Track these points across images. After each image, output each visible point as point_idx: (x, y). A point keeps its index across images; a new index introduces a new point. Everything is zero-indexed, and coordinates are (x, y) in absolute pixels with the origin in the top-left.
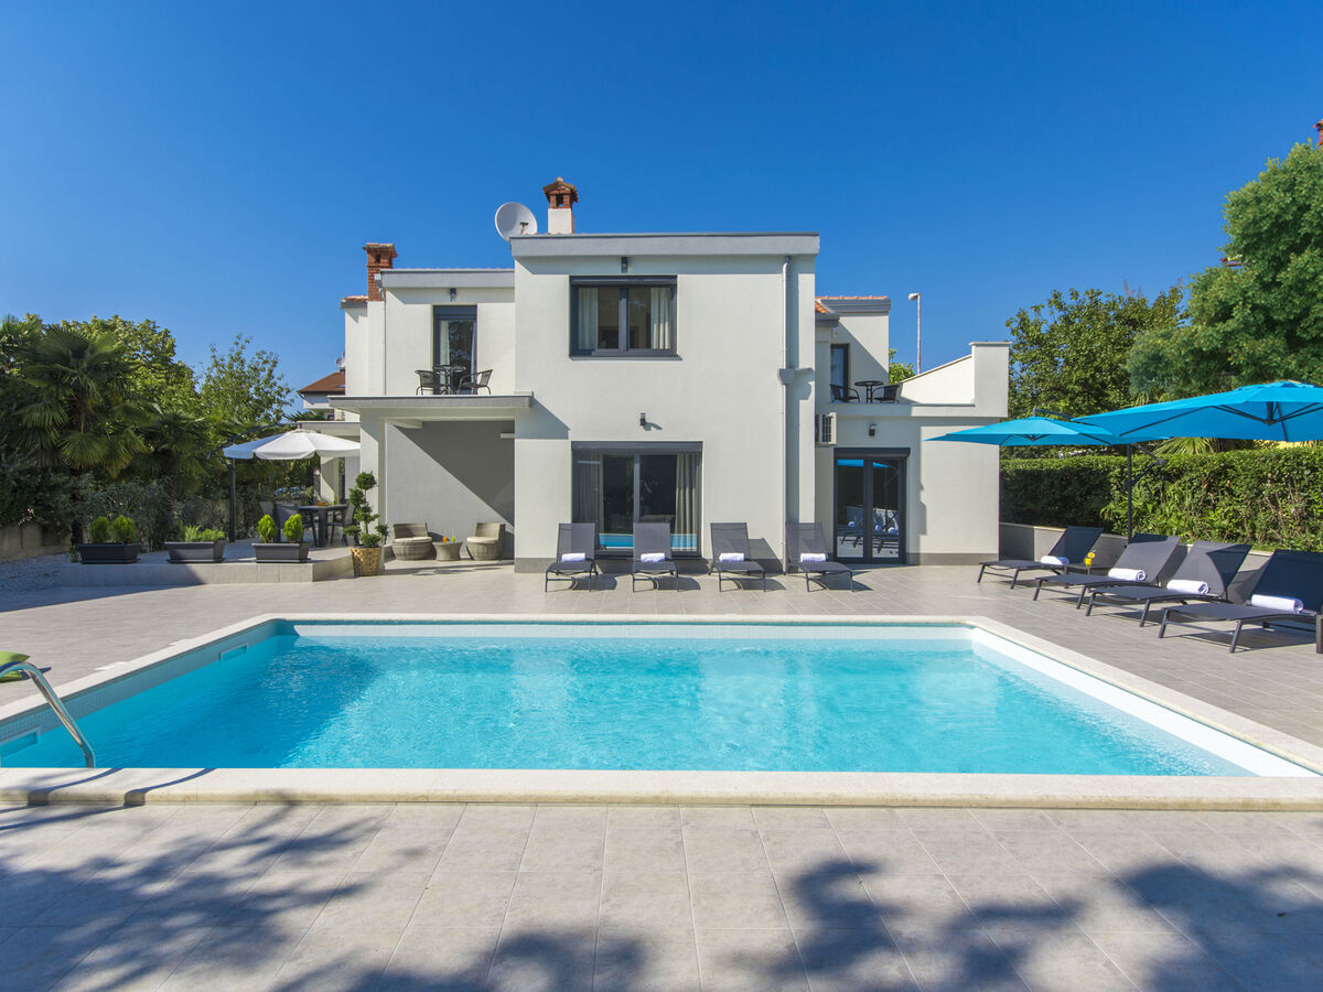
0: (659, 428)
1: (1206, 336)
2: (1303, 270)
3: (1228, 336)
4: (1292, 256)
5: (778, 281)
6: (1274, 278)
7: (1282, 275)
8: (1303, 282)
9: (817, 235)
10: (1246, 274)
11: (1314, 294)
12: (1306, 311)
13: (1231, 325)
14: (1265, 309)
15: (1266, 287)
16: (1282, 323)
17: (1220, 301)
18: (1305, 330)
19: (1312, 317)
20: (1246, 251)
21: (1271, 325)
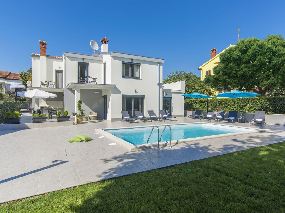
0: (138, 92)
1: (216, 76)
2: (231, 66)
3: (219, 76)
4: (229, 64)
5: (157, 66)
6: (227, 67)
7: (228, 67)
8: (231, 68)
10: (222, 66)
11: (233, 69)
12: (232, 72)
13: (220, 74)
14: (225, 72)
15: (225, 68)
16: (228, 74)
17: (218, 71)
18: (231, 75)
19: (232, 73)
20: (222, 63)
21: (226, 74)
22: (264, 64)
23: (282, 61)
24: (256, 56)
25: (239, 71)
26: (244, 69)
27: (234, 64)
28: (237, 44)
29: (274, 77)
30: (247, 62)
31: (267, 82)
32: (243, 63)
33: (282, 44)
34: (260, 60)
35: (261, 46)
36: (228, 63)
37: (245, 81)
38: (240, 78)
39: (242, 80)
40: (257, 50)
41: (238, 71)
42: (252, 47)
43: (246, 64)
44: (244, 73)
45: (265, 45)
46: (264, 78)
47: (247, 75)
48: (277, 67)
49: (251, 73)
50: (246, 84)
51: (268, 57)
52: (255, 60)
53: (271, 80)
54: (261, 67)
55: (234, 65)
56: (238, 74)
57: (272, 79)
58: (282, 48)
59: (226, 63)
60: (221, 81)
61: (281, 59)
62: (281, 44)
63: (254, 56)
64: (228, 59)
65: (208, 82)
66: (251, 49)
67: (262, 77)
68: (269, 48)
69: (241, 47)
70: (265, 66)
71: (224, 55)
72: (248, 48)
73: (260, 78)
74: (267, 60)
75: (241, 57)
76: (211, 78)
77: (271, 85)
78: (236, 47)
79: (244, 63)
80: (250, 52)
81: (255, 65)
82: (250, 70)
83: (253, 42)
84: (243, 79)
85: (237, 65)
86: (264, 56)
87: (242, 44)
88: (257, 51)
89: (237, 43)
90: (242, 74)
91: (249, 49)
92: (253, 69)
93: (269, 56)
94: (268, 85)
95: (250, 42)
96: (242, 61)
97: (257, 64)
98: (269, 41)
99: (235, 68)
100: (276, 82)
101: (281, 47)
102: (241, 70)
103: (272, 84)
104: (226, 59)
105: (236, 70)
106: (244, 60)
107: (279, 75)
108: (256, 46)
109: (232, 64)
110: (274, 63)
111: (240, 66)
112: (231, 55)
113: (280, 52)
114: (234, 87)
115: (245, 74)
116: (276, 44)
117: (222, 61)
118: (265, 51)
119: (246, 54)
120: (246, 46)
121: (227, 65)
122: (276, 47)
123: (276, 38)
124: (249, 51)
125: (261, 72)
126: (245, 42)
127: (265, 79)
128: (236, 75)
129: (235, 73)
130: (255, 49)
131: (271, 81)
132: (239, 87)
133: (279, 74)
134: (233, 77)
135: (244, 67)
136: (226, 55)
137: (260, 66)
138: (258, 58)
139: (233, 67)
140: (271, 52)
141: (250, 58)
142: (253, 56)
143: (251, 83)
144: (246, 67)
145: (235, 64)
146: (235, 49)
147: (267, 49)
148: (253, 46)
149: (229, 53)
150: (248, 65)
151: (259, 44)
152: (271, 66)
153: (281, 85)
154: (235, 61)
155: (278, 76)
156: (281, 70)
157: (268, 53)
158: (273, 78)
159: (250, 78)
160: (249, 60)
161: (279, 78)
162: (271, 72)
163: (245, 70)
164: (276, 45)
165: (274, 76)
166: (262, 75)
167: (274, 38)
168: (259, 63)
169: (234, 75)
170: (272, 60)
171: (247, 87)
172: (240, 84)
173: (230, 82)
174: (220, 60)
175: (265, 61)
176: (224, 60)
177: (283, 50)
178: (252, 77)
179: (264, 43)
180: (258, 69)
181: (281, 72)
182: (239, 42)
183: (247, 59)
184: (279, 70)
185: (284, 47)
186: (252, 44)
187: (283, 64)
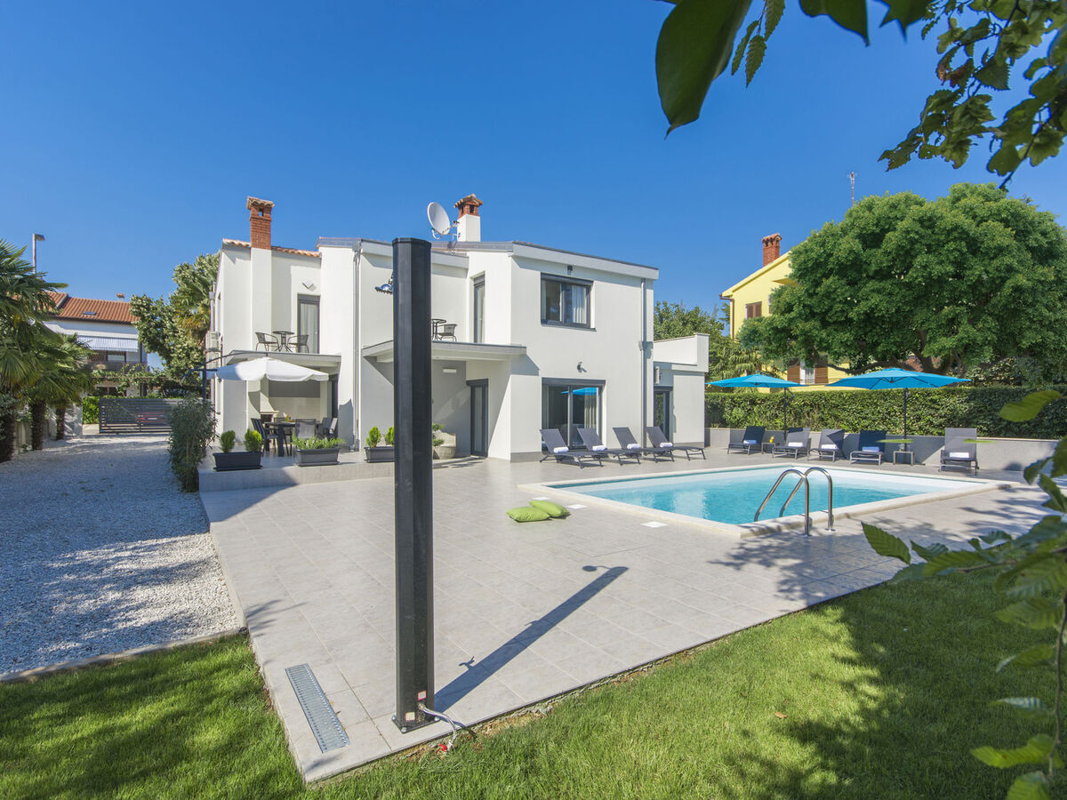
0: (585, 371)
1: (780, 321)
2: (829, 287)
3: (791, 320)
4: (824, 280)
5: (639, 291)
6: (814, 291)
7: (819, 289)
8: (829, 293)
9: (657, 269)
10: (800, 289)
11: (835, 299)
12: (831, 308)
13: (793, 314)
14: (810, 307)
16: (818, 314)
17: (787, 303)
18: (830, 317)
19: (834, 311)
20: (800, 277)
21: (813, 315)
22: (941, 281)
23: (997, 269)
24: (912, 253)
25: (856, 305)
26: (873, 298)
27: (839, 279)
28: (850, 215)
29: (974, 325)
30: (882, 274)
31: (948, 342)
32: (868, 276)
33: (1000, 215)
34: (925, 267)
35: (928, 222)
36: (821, 278)
37: (876, 338)
38: (860, 328)
39: (866, 334)
40: (917, 233)
41: (851, 304)
42: (901, 225)
43: (881, 280)
44: (873, 309)
45: (942, 218)
46: (939, 327)
47: (883, 316)
48: (984, 290)
49: (896, 312)
50: (880, 349)
51: (952, 258)
52: (908, 268)
53: (961, 334)
54: (929, 292)
55: (838, 284)
56: (852, 315)
57: (966, 330)
58: (1000, 227)
59: (813, 278)
60: (795, 338)
61: (996, 263)
62: (996, 215)
63: (905, 255)
64: (817, 265)
65: (754, 340)
66: (895, 229)
67: (933, 326)
68: (956, 228)
69: (862, 223)
70: (942, 289)
71: (807, 251)
72: (887, 227)
73: (925, 327)
74: (950, 269)
75: (864, 256)
76: (761, 328)
77: (961, 350)
78: (847, 224)
79: (873, 278)
80: (892, 239)
81: (908, 286)
82: (893, 301)
83: (902, 207)
84: (868, 329)
85: (848, 284)
86: (940, 254)
87: (867, 214)
88: (917, 237)
89: (847, 213)
90: (865, 313)
91: (888, 230)
92: (904, 296)
93: (956, 254)
94: (953, 350)
95: (894, 207)
96: (866, 271)
97: (917, 282)
98: (957, 205)
99: (843, 294)
100: (980, 339)
101: (996, 223)
102: (863, 299)
103: (966, 347)
104: (814, 264)
105: (846, 302)
106: (873, 268)
107: (990, 319)
108: (914, 220)
109: (834, 282)
110: (974, 279)
111: (860, 289)
112: (828, 251)
113: (993, 240)
114: (838, 359)
115: (876, 315)
116: (981, 212)
117: (799, 270)
118: (942, 238)
119: (880, 248)
120: (879, 220)
121: (817, 284)
122: (978, 226)
123: (979, 194)
124: (890, 238)
125: (928, 306)
126: (876, 207)
127: (941, 331)
128: (846, 317)
129: (843, 311)
130: (908, 232)
131: (962, 338)
132: (855, 356)
133: (990, 314)
134: (835, 323)
135: (873, 291)
136: (812, 250)
137: (926, 286)
138: (920, 260)
139: (836, 289)
140: (961, 239)
141: (894, 260)
142: (902, 253)
143: (895, 343)
144: (878, 291)
145: (843, 282)
146: (844, 232)
147: (949, 232)
148: (902, 220)
149: (823, 244)
150: (887, 285)
151: (921, 214)
152: (964, 288)
153: (996, 349)
154: (842, 270)
155: (985, 321)
156: (994, 301)
157: (951, 245)
158: (969, 328)
159: (891, 328)
160: (888, 267)
161: (989, 329)
162: (962, 308)
163: (875, 299)
164: (978, 219)
165: (972, 322)
166: (934, 317)
167: (972, 193)
168: (923, 276)
169: (838, 317)
170: (966, 268)
171: (884, 358)
172: (860, 346)
173: (827, 342)
174: (794, 267)
175: (943, 271)
176: (806, 269)
177: (1002, 235)
178: (898, 322)
179: (940, 211)
180: (919, 297)
181: (995, 306)
182: (855, 207)
183: (881, 263)
184: (987, 301)
185: (1006, 222)
186: (899, 215)
187: (1004, 280)
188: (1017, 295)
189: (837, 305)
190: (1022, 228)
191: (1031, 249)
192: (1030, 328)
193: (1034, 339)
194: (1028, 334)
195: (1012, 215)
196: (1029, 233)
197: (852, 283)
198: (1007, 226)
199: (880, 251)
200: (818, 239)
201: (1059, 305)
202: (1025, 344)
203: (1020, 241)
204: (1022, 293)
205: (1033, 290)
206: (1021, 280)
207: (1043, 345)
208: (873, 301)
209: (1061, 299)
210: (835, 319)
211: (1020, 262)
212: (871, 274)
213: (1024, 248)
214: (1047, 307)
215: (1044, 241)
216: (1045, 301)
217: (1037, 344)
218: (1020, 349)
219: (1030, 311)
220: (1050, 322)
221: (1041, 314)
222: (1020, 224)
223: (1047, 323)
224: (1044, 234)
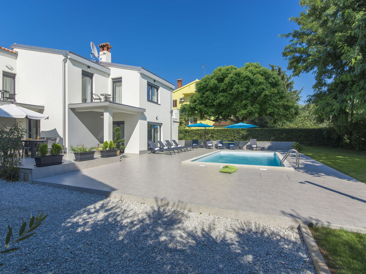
1: (192, 105)
3: (196, 105)
8: (207, 96)
10: (199, 95)
11: (209, 98)
12: (208, 101)
13: (196, 103)
14: (201, 101)
15: (202, 97)
16: (204, 103)
17: (195, 99)
18: (208, 104)
20: (198, 92)
21: (202, 103)
22: (242, 93)
23: (259, 89)
24: (233, 84)
25: (216, 100)
26: (221, 98)
27: (210, 92)
28: (214, 73)
29: (252, 107)
30: (224, 91)
31: (244, 112)
32: (219, 91)
33: (260, 72)
34: (237, 89)
35: (238, 75)
36: (205, 92)
37: (222, 111)
38: (217, 107)
39: (219, 109)
40: (235, 78)
41: (214, 100)
42: (230, 76)
43: (223, 93)
44: (221, 102)
45: (242, 73)
46: (242, 107)
47: (224, 104)
48: (255, 96)
49: (228, 102)
50: (223, 114)
51: (245, 86)
52: (232, 89)
53: (248, 109)
54: (238, 96)
55: (210, 94)
56: (214, 103)
57: (250, 108)
58: (260, 76)
59: (202, 92)
60: (197, 110)
61: (259, 87)
62: (259, 73)
63: (231, 85)
64: (204, 88)
65: (184, 111)
66: (228, 77)
67: (240, 107)
68: (247, 76)
69: (218, 75)
70: (242, 95)
71: (200, 84)
72: (225, 76)
73: (237, 107)
74: (245, 89)
75: (218, 85)
76: (186, 107)
77: (248, 114)
78: (213, 75)
79: (221, 92)
80: (227, 80)
81: (232, 94)
82: (227, 99)
83: (230, 70)
84: (219, 108)
86: (242, 84)
87: (219, 72)
88: (235, 79)
90: (219, 103)
91: (226, 77)
92: (231, 98)
93: (247, 84)
94: (246, 114)
95: (227, 70)
96: (219, 90)
97: (234, 93)
98: (247, 69)
99: (212, 97)
100: (254, 111)
101: (259, 75)
102: (218, 99)
103: (250, 113)
105: (213, 99)
106: (221, 89)
107: (257, 105)
108: (234, 74)
110: (252, 92)
111: (217, 95)
112: (207, 84)
113: (258, 80)
114: (210, 117)
116: (254, 72)
117: (198, 89)
118: (242, 79)
119: (223, 82)
120: (223, 74)
121: (204, 94)
122: (253, 76)
123: (254, 66)
125: (238, 100)
126: (222, 70)
127: (242, 108)
128: (213, 104)
129: (212, 102)
130: (232, 78)
131: (249, 111)
132: (215, 116)
133: (257, 103)
134: (209, 106)
135: (221, 96)
136: (202, 83)
137: (237, 95)
138: (236, 86)
139: (209, 96)
140: (249, 80)
141: (227, 86)
142: (230, 84)
143: (228, 112)
144: (223, 96)
145: (212, 93)
146: (212, 78)
147: (245, 78)
149: (206, 82)
150: (225, 94)
151: (236, 72)
152: (249, 95)
153: (259, 114)
154: (211, 89)
155: (256, 105)
156: (258, 99)
157: (245, 82)
158: (251, 107)
159: (227, 107)
160: (226, 88)
161: (257, 108)
162: (249, 101)
163: (222, 98)
164: (254, 74)
165: (252, 105)
166: (240, 104)
167: (252, 66)
168: (236, 91)
169: (210, 104)
170: (250, 89)
171: (224, 117)
172: (217, 113)
173: (207, 112)
174: (196, 89)
175: (243, 90)
176: (200, 89)
177: (261, 79)
178: (229, 106)
179: (242, 71)
180: (235, 98)
181: (259, 100)
182: (216, 70)
183: (224, 87)
184: (256, 99)
185: (262, 75)
186: (229, 73)
187: (261, 93)
188: (266, 97)
189: (210, 100)
190: (267, 76)
191: (270, 83)
192: (269, 107)
193: (271, 110)
194: (269, 109)
195: (264, 72)
196: (269, 78)
197: (214, 94)
198: (262, 76)
199: (223, 83)
200: (204, 80)
201: (279, 100)
202: (268, 112)
203: (266, 80)
204: (267, 97)
205: (271, 96)
206: (267, 92)
207: (273, 113)
208: (221, 99)
209: (279, 98)
210: (209, 104)
211: (266, 87)
212: (220, 91)
213: (267, 83)
214: (275, 101)
215: (274, 81)
216: (274, 99)
217: (272, 112)
218: (266, 114)
219: (270, 102)
220: (276, 105)
221: (273, 103)
222: (266, 75)
223: (275, 106)
224: (274, 78)
